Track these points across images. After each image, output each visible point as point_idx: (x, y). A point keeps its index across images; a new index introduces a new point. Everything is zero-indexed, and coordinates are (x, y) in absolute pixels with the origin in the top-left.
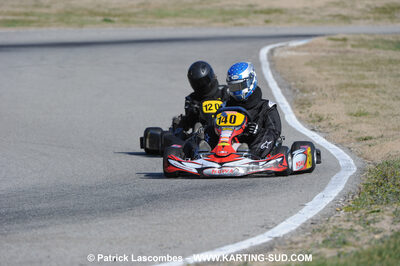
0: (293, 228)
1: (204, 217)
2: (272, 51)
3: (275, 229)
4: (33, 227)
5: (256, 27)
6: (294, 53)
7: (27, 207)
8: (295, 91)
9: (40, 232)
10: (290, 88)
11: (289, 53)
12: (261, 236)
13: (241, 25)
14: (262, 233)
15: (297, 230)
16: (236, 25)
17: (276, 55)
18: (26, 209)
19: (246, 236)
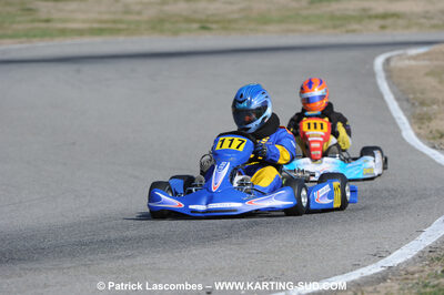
0: (409, 257)
1: (309, 245)
2: (388, 61)
3: (389, 258)
4: (119, 257)
5: (371, 34)
6: (413, 63)
7: (113, 235)
8: (413, 104)
9: (127, 262)
10: (408, 100)
11: (407, 62)
12: (373, 265)
13: (354, 31)
14: (375, 262)
15: (413, 259)
16: (347, 32)
17: (392, 64)
18: (113, 237)
19: (357, 266)
